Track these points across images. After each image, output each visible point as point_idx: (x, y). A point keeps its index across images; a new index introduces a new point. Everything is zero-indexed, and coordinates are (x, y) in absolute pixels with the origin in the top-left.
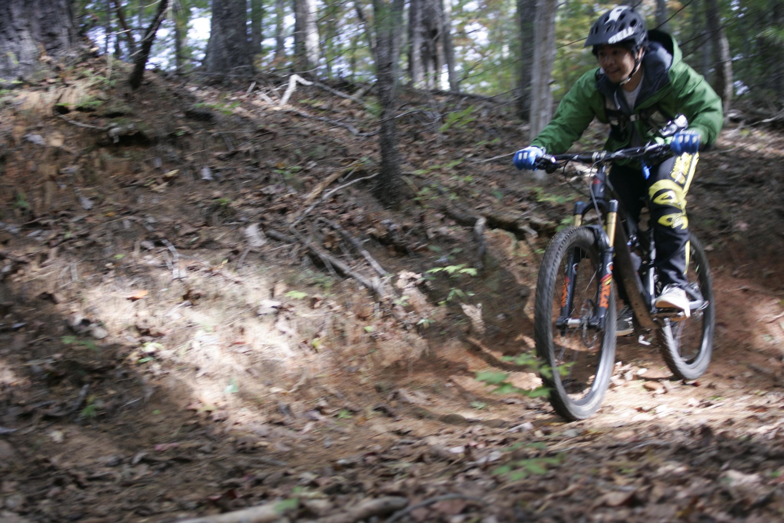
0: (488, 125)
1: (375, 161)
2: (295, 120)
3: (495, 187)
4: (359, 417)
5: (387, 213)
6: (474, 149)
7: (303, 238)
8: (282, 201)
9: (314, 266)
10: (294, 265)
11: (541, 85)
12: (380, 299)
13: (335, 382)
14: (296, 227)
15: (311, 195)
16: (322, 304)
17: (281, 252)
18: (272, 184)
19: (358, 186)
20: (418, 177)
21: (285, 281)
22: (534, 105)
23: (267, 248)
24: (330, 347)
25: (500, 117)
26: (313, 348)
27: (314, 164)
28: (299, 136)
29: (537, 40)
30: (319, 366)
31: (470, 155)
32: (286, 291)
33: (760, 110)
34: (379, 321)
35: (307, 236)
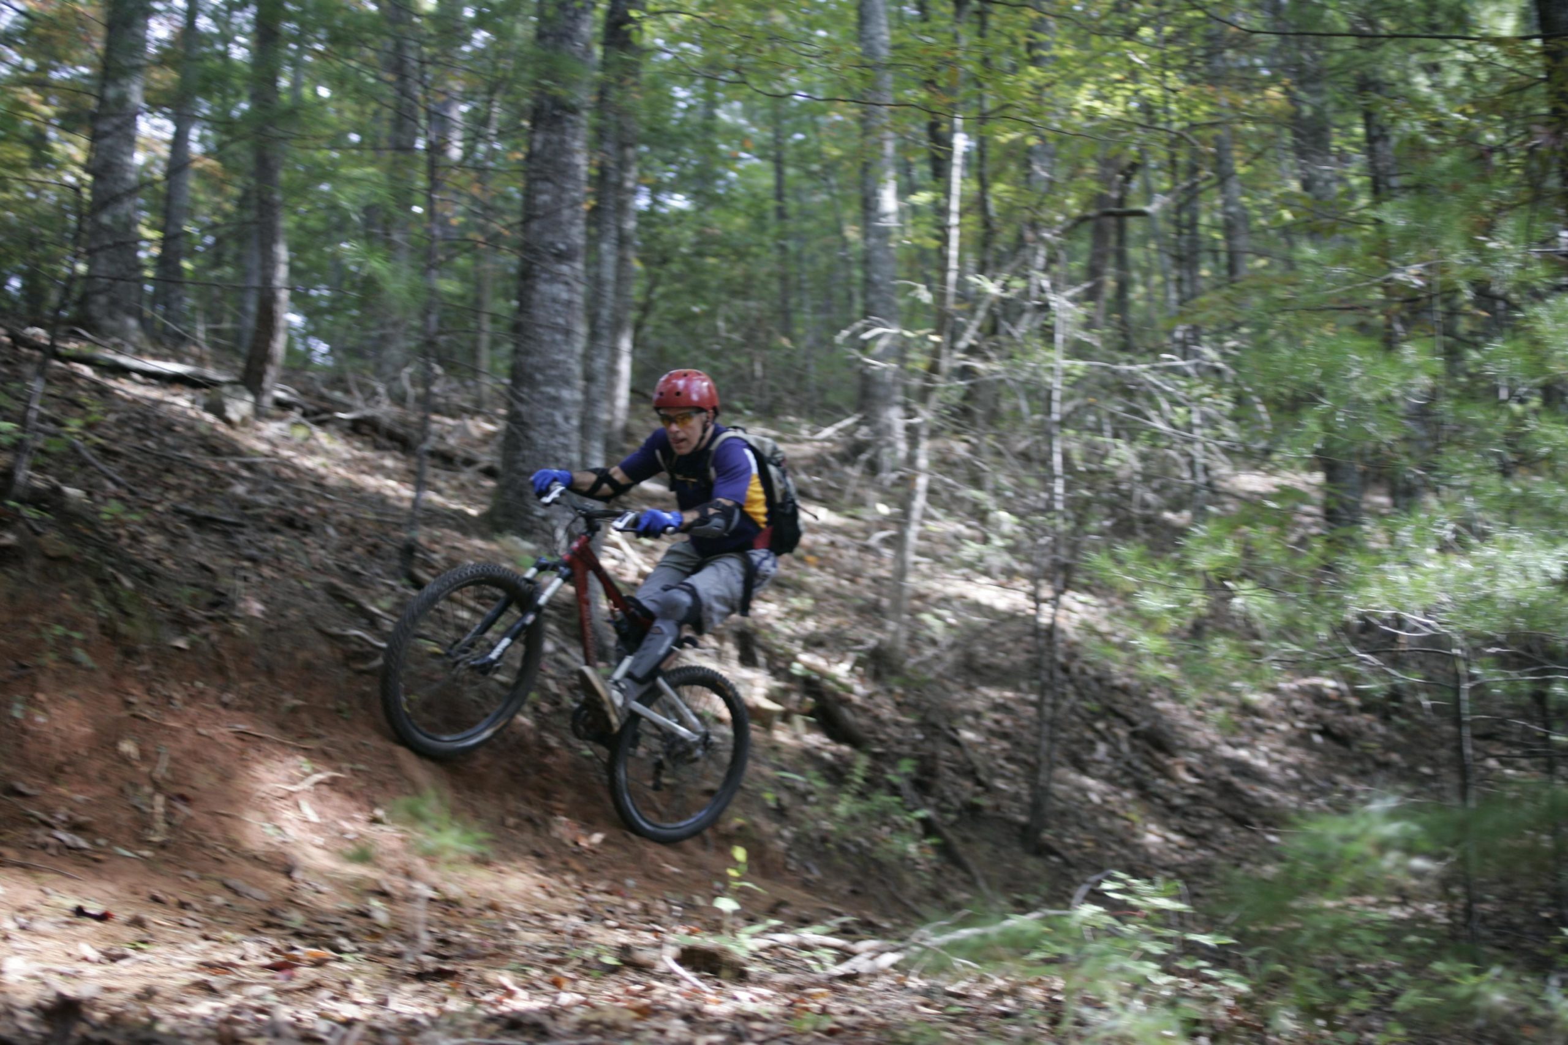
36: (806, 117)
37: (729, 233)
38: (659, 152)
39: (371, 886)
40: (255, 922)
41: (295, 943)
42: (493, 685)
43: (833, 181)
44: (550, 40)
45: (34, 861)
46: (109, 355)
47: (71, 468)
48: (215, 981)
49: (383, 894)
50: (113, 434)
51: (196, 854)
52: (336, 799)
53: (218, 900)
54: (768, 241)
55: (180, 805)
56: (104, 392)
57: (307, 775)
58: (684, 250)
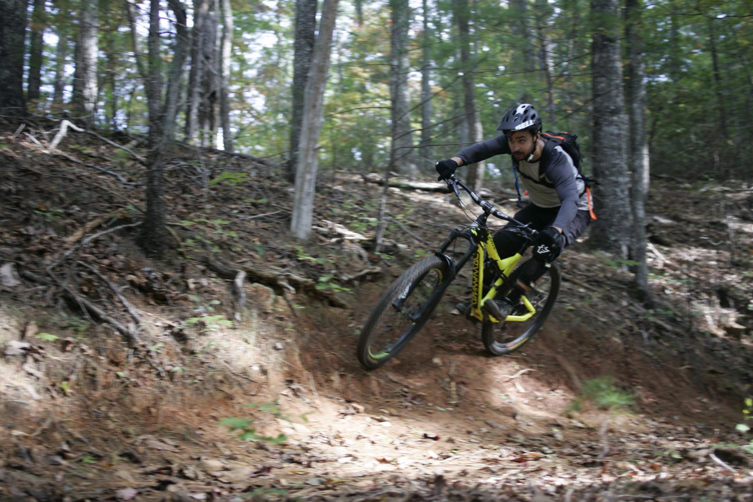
0: (255, 184)
1: (140, 210)
2: (63, 164)
3: (258, 243)
4: (104, 463)
5: (149, 261)
6: (241, 206)
7: (59, 281)
8: (41, 243)
9: (68, 310)
10: (48, 307)
11: (307, 150)
12: (136, 345)
13: (81, 426)
14: (53, 269)
15: (71, 239)
16: (73, 348)
17: (36, 293)
18: (32, 225)
19: (121, 233)
20: (183, 228)
21: (37, 324)
22: (300, 168)
23: (21, 289)
24: (79, 391)
25: (269, 178)
26: (63, 392)
27: (78, 209)
28: (64, 179)
29: (307, 107)
30: (66, 410)
31: (236, 211)
32: (37, 333)
33: (509, 190)
34: (132, 368)
35: (64, 278)
36: (727, 27)
37: (692, 91)
38: (653, 55)
39: (552, 422)
40: (502, 440)
41: (524, 450)
42: (600, 323)
43: (744, 57)
44: (598, 8)
45: (402, 414)
46: (405, 182)
47: (399, 235)
48: (493, 467)
49: (558, 426)
50: (413, 218)
51: (472, 409)
52: (532, 381)
53: (484, 430)
54: (712, 92)
55: (462, 386)
56: (406, 199)
57: (518, 370)
58: (670, 102)
